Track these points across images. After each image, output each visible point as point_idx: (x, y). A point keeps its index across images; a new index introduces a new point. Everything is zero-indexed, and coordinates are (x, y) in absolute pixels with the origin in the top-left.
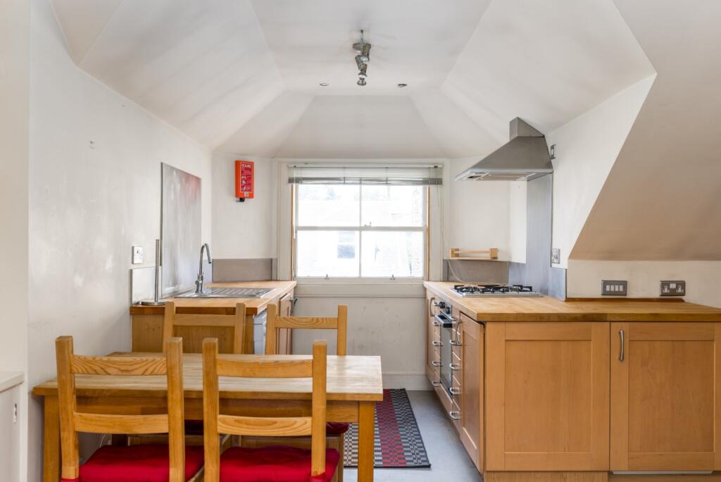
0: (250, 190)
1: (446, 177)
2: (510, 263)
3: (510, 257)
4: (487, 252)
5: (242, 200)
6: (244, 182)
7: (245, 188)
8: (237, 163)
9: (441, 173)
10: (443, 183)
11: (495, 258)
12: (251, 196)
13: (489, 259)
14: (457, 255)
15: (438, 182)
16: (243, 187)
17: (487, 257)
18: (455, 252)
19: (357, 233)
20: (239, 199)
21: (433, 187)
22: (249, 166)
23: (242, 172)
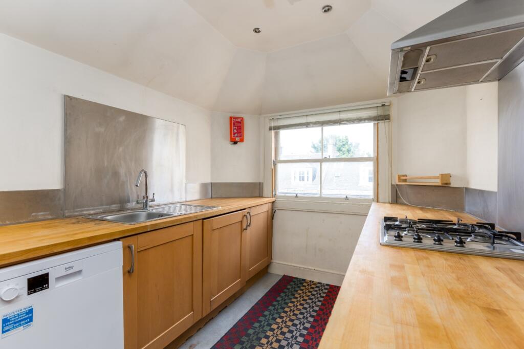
0: (241, 137)
1: (393, 113)
2: (467, 190)
3: (468, 183)
4: (437, 178)
5: (235, 143)
6: (235, 131)
7: (236, 135)
8: (231, 118)
9: (389, 110)
10: (392, 118)
11: (447, 184)
12: (242, 141)
13: (440, 184)
14: (405, 181)
15: (386, 118)
16: (234, 134)
17: (438, 182)
18: (402, 178)
19: (319, 164)
20: (233, 143)
21: (381, 123)
22: (239, 120)
23: (234, 124)
